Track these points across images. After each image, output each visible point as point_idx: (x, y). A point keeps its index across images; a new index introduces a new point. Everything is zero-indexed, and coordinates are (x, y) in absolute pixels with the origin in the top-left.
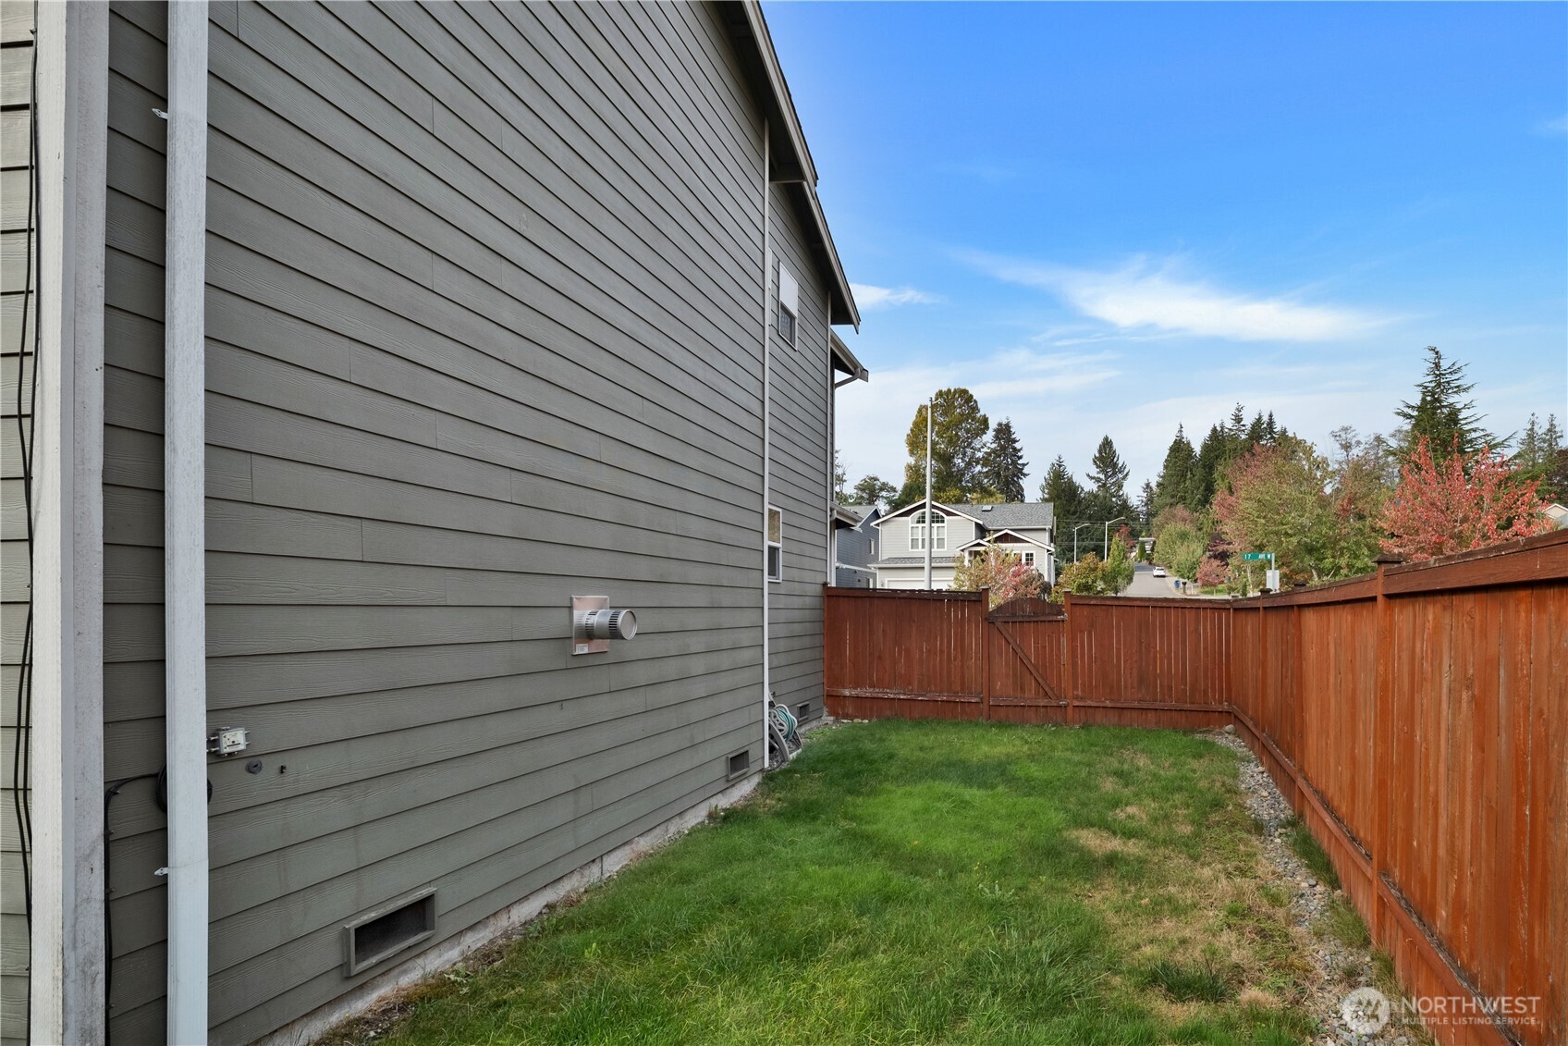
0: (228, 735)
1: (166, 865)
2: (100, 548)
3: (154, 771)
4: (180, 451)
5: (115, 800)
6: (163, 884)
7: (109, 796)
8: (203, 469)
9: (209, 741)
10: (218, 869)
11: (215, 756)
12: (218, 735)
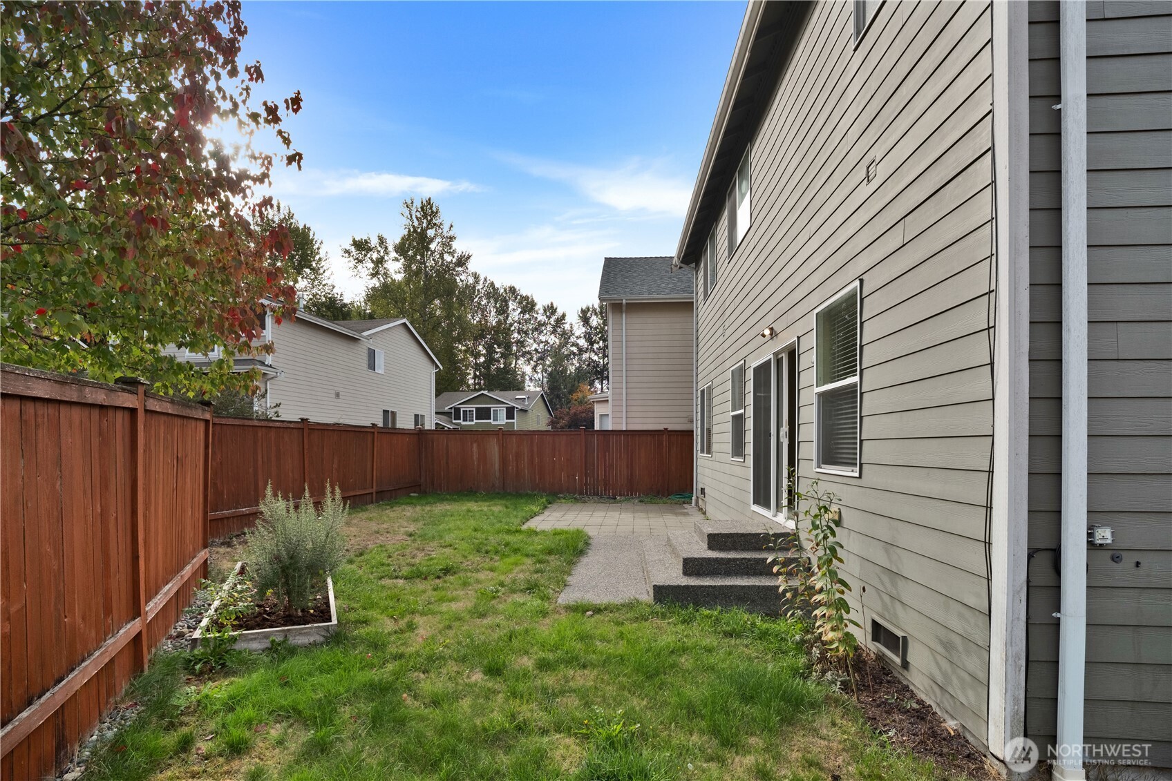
0: (1100, 531)
1: (1059, 611)
2: (1027, 401)
3: (1053, 547)
4: (1072, 330)
5: (1032, 559)
6: (1057, 624)
7: (1030, 557)
8: (1086, 340)
9: (1088, 533)
10: (1092, 626)
11: (1091, 545)
12: (1093, 529)
